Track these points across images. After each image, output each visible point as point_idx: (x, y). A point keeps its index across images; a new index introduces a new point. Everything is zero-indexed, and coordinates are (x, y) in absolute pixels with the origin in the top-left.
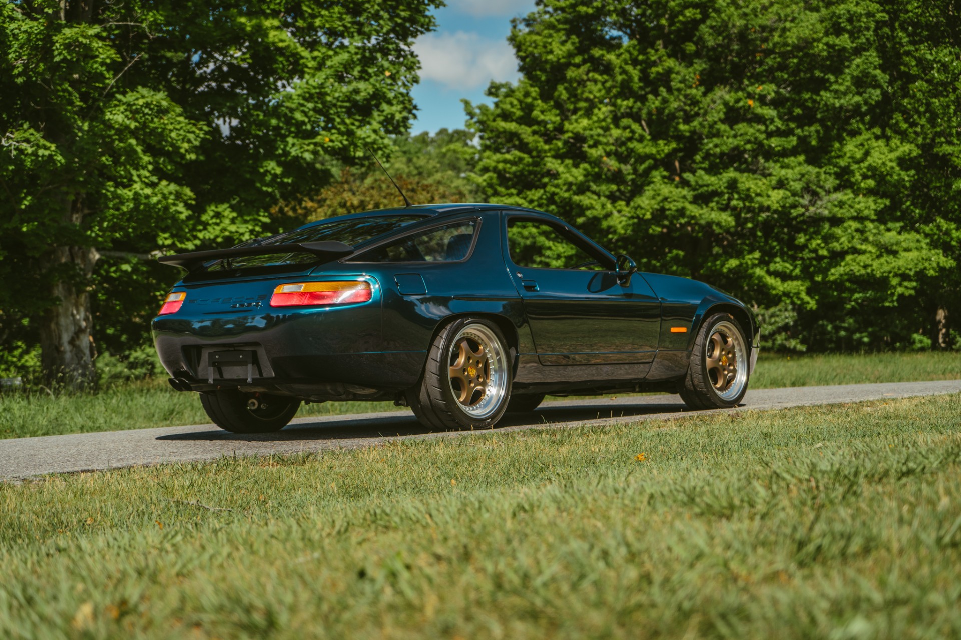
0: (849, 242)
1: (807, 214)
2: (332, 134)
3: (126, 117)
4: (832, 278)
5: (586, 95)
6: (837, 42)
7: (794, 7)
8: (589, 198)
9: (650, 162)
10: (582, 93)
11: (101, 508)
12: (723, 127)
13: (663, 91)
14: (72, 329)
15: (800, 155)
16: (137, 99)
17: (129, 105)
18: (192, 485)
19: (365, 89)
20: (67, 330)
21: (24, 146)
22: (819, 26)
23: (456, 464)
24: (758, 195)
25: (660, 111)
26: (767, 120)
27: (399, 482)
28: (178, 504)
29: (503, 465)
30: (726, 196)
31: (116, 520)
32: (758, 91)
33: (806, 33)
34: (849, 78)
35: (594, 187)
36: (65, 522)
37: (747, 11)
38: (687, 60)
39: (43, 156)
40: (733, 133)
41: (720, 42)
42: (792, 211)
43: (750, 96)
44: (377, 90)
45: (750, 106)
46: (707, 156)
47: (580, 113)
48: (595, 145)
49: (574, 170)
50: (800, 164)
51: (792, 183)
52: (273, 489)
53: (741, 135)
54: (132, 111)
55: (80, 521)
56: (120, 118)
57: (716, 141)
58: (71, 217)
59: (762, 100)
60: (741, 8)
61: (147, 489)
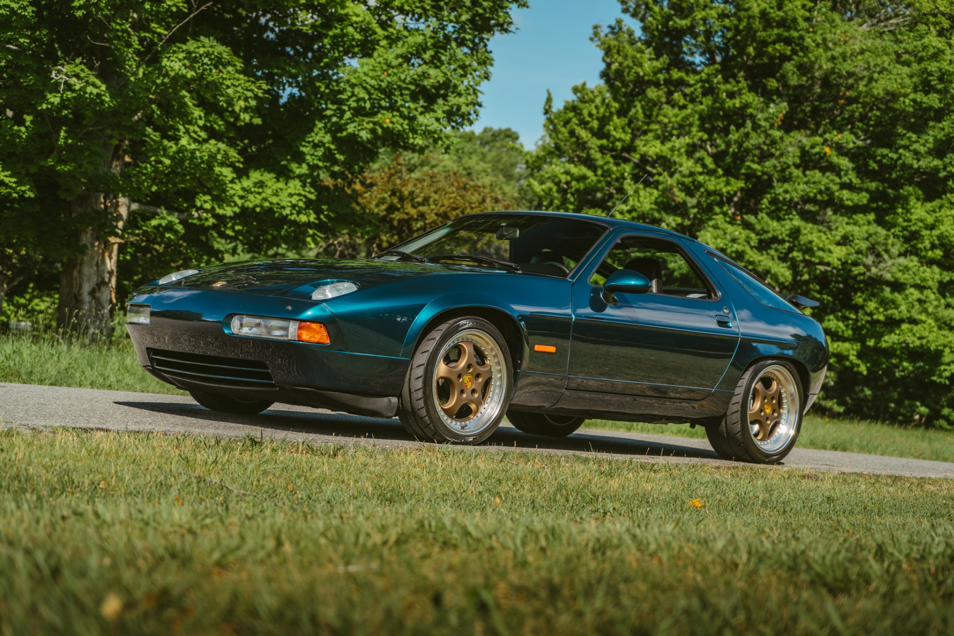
0: (908, 311)
1: (868, 274)
2: (393, 116)
3: (184, 65)
4: (884, 345)
6: (925, 99)
7: (885, 58)
10: (657, 116)
11: (116, 472)
12: (797, 172)
13: (747, 124)
14: (95, 279)
15: (870, 213)
16: (198, 48)
17: (189, 52)
18: (215, 462)
19: (435, 76)
20: (89, 280)
21: (73, 80)
22: (907, 81)
23: (500, 481)
24: (820, 249)
26: (841, 170)
27: (438, 492)
28: (199, 479)
29: (549, 489)
30: (787, 245)
31: (132, 488)
32: (836, 139)
33: (893, 87)
34: (931, 139)
36: (76, 481)
37: (835, 54)
38: (768, 96)
39: (91, 93)
40: (805, 179)
41: (804, 83)
42: (854, 269)
43: (827, 143)
44: (448, 79)
45: (825, 154)
46: (775, 200)
47: (650, 135)
50: (869, 223)
51: (857, 241)
52: (303, 479)
53: (814, 183)
54: (192, 59)
55: (93, 483)
56: (177, 66)
57: (786, 186)
58: (111, 163)
59: (840, 149)
60: (830, 49)
61: (167, 459)
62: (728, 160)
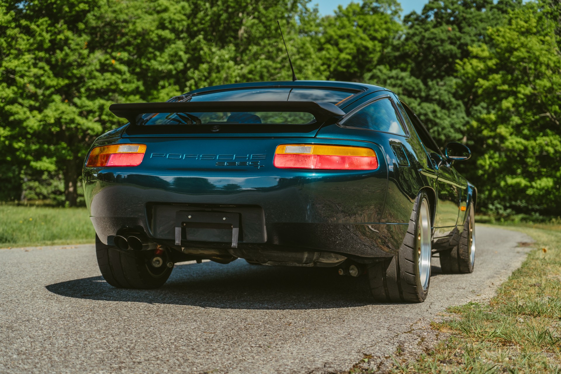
5: (17, 46)
6: (163, 34)
8: (16, 107)
9: (52, 89)
10: (15, 45)
12: (97, 74)
13: (66, 48)
22: (153, 23)
25: (64, 60)
26: (122, 72)
32: (118, 56)
33: (147, 26)
34: (167, 54)
35: (20, 100)
37: (116, 9)
38: (79, 32)
40: (102, 78)
41: (99, 25)
43: (114, 58)
45: (113, 64)
46: (88, 90)
47: (11, 56)
48: (22, 76)
49: (7, 90)
53: (108, 79)
57: (94, 81)
59: (121, 61)
60: (112, 7)
62: (58, 69)
